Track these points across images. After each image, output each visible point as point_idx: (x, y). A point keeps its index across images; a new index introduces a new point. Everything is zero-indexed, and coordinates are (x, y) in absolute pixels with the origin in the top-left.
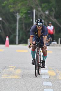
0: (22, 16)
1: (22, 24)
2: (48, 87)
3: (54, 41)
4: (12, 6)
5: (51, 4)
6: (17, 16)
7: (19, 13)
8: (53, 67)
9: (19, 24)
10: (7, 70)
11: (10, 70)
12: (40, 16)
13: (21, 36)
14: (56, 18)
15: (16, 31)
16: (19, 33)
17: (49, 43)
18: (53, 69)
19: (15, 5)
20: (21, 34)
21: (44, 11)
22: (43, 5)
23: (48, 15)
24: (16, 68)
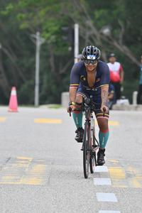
0: (48, 38)
1: (48, 57)
2: (109, 206)
3: (123, 97)
4: (24, 16)
5: (115, 12)
6: (35, 39)
7: (41, 32)
8: (120, 157)
9: (41, 57)
10: (14, 165)
11: (21, 165)
12: (91, 39)
13: (45, 86)
14: (127, 43)
15: (35, 74)
16: (41, 79)
17: (111, 103)
18: (119, 164)
19: (31, 14)
20: (45, 81)
21: (99, 29)
22: (97, 14)
23: (108, 37)
24: (33, 162)
